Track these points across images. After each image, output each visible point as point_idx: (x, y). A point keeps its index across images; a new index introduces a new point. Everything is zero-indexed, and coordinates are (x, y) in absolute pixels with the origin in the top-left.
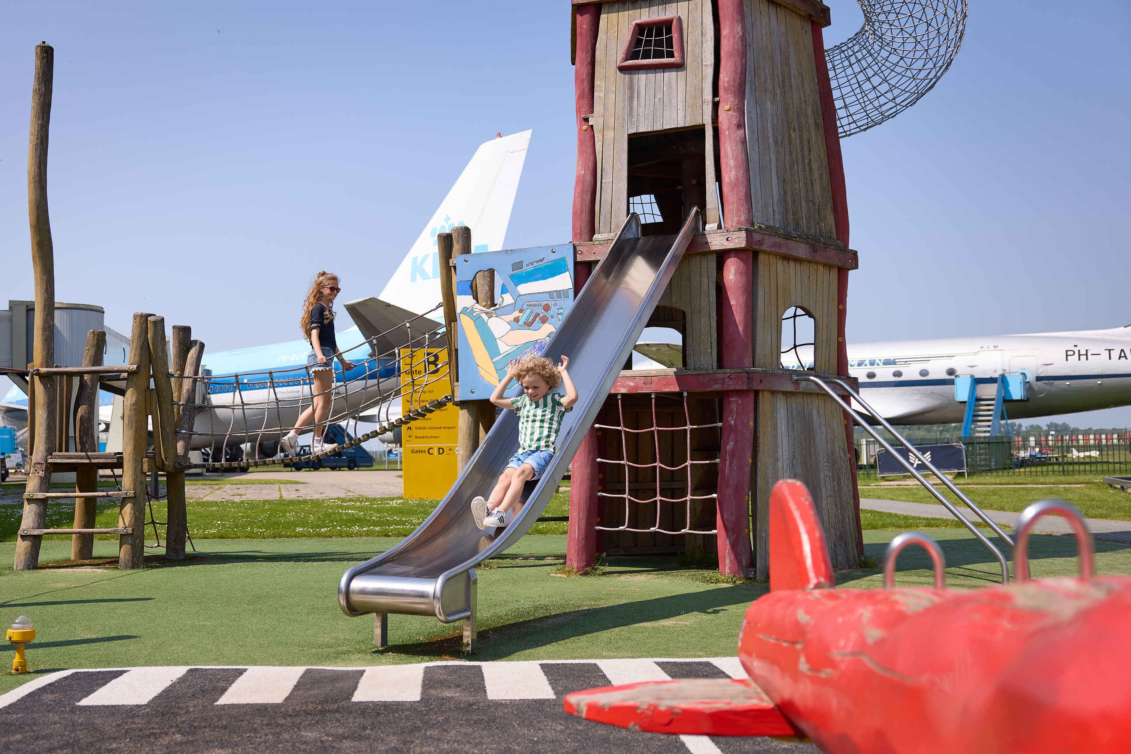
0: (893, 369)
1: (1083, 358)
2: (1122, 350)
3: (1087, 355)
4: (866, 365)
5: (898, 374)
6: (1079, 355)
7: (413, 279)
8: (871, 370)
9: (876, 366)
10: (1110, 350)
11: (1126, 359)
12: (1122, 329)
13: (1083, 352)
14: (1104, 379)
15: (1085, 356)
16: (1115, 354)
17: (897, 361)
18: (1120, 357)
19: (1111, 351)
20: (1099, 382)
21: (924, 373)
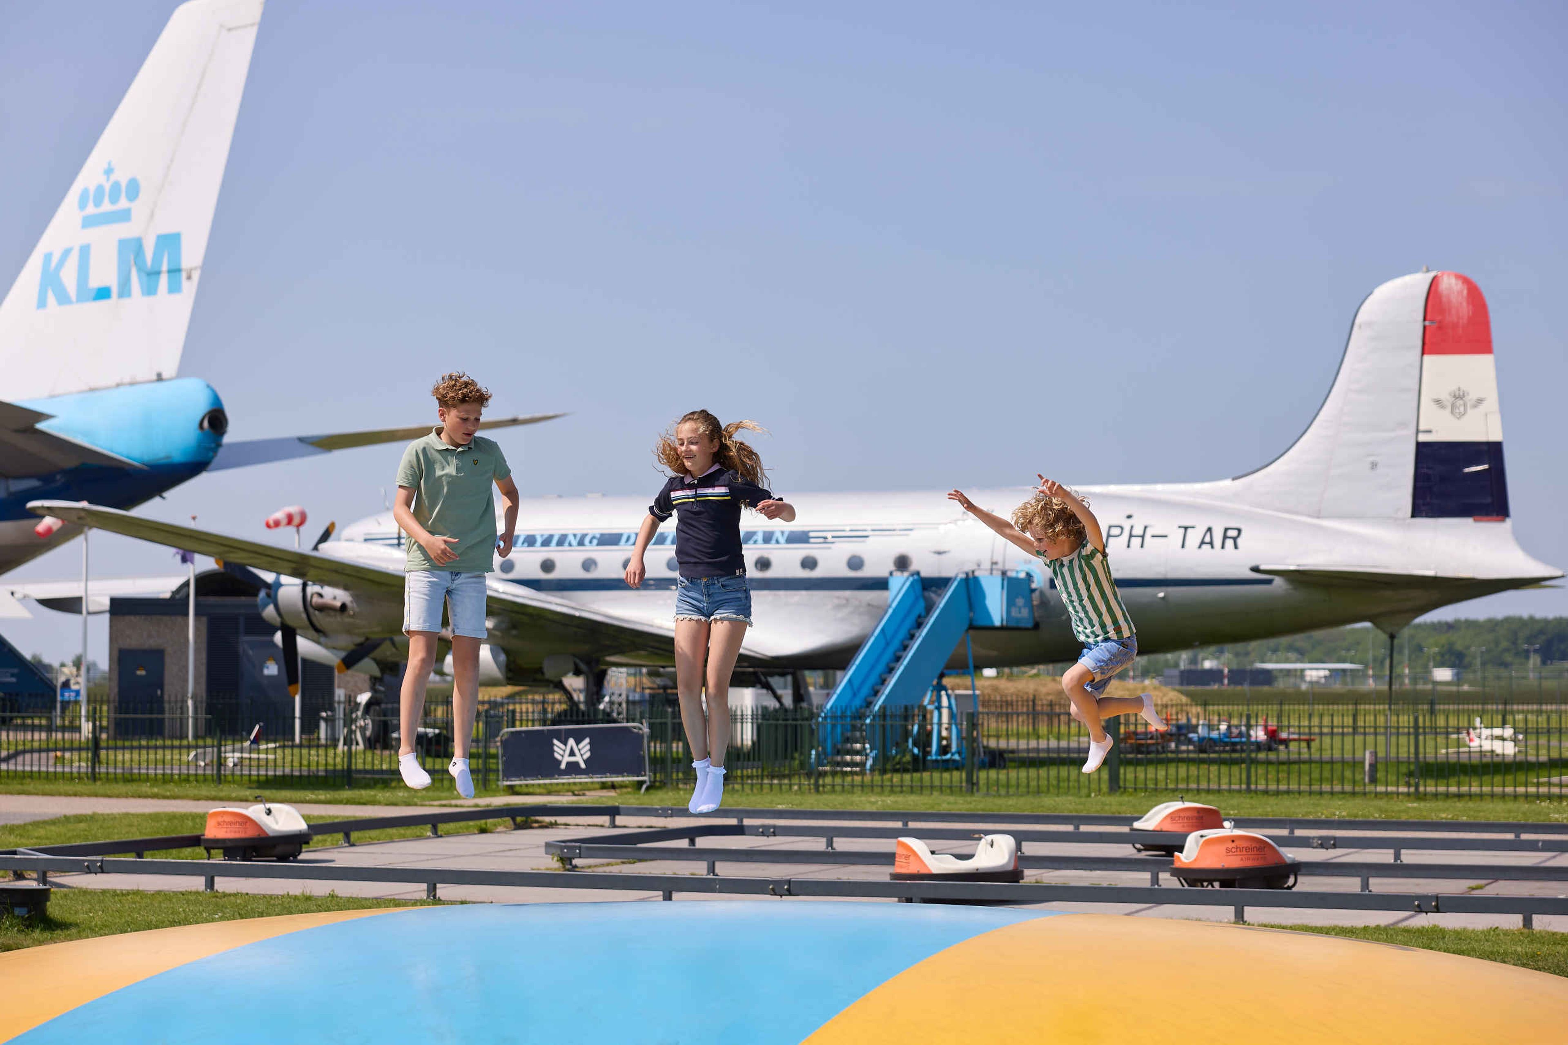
0: (801, 551)
1: (1136, 542)
2: (1209, 530)
3: (1143, 537)
4: (755, 542)
5: (809, 563)
6: (1131, 536)
7: (42, 303)
8: (766, 554)
9: (772, 545)
10: (1186, 528)
11: (1212, 547)
12: (1227, 483)
13: (1138, 531)
14: (1170, 589)
15: (1140, 539)
16: (1194, 537)
17: (811, 534)
18: (1203, 543)
19: (1189, 530)
20: (1161, 595)
21: (855, 563)
